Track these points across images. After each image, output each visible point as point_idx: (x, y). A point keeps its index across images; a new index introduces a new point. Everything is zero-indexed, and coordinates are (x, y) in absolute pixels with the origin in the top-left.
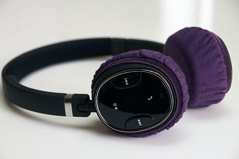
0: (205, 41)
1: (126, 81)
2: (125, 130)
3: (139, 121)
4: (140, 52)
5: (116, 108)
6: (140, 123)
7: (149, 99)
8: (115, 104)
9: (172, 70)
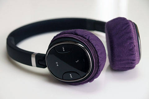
0: (123, 28)
1: (63, 49)
2: (63, 79)
3: (70, 75)
4: (76, 31)
5: (57, 65)
6: (71, 76)
7: (76, 62)
8: (57, 63)
9: (93, 44)
